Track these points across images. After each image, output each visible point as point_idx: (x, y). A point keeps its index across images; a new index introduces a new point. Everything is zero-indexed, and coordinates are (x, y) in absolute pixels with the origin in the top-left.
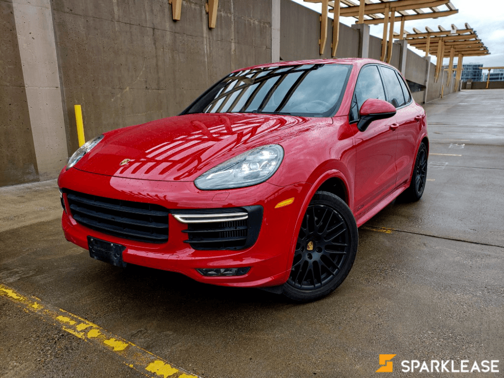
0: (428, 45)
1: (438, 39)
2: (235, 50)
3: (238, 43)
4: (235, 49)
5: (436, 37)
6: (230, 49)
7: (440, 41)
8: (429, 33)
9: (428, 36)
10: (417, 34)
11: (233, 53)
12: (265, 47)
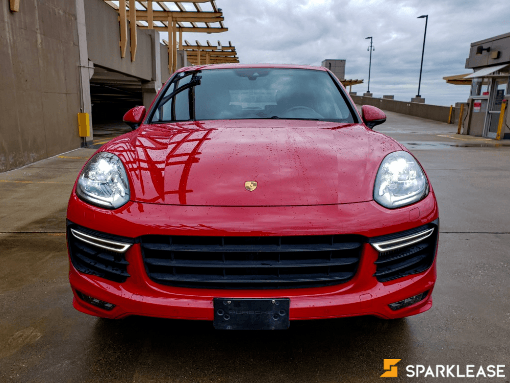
0: (199, 58)
1: (205, 53)
2: (41, 43)
3: (44, 35)
4: (42, 41)
5: (203, 51)
6: (36, 41)
7: (207, 55)
8: (199, 46)
9: (198, 49)
10: (188, 45)
11: (39, 46)
12: (72, 43)
